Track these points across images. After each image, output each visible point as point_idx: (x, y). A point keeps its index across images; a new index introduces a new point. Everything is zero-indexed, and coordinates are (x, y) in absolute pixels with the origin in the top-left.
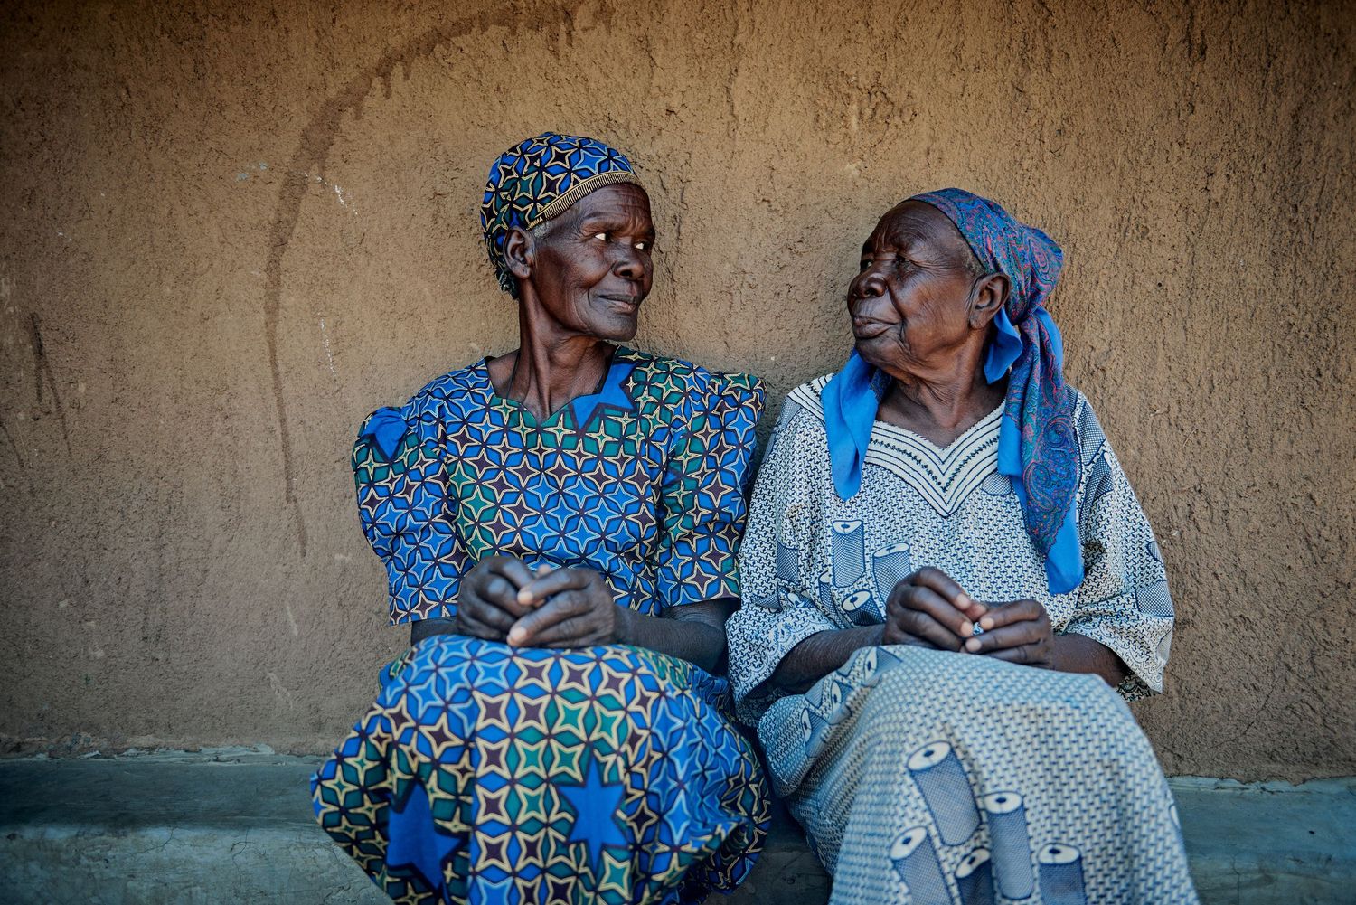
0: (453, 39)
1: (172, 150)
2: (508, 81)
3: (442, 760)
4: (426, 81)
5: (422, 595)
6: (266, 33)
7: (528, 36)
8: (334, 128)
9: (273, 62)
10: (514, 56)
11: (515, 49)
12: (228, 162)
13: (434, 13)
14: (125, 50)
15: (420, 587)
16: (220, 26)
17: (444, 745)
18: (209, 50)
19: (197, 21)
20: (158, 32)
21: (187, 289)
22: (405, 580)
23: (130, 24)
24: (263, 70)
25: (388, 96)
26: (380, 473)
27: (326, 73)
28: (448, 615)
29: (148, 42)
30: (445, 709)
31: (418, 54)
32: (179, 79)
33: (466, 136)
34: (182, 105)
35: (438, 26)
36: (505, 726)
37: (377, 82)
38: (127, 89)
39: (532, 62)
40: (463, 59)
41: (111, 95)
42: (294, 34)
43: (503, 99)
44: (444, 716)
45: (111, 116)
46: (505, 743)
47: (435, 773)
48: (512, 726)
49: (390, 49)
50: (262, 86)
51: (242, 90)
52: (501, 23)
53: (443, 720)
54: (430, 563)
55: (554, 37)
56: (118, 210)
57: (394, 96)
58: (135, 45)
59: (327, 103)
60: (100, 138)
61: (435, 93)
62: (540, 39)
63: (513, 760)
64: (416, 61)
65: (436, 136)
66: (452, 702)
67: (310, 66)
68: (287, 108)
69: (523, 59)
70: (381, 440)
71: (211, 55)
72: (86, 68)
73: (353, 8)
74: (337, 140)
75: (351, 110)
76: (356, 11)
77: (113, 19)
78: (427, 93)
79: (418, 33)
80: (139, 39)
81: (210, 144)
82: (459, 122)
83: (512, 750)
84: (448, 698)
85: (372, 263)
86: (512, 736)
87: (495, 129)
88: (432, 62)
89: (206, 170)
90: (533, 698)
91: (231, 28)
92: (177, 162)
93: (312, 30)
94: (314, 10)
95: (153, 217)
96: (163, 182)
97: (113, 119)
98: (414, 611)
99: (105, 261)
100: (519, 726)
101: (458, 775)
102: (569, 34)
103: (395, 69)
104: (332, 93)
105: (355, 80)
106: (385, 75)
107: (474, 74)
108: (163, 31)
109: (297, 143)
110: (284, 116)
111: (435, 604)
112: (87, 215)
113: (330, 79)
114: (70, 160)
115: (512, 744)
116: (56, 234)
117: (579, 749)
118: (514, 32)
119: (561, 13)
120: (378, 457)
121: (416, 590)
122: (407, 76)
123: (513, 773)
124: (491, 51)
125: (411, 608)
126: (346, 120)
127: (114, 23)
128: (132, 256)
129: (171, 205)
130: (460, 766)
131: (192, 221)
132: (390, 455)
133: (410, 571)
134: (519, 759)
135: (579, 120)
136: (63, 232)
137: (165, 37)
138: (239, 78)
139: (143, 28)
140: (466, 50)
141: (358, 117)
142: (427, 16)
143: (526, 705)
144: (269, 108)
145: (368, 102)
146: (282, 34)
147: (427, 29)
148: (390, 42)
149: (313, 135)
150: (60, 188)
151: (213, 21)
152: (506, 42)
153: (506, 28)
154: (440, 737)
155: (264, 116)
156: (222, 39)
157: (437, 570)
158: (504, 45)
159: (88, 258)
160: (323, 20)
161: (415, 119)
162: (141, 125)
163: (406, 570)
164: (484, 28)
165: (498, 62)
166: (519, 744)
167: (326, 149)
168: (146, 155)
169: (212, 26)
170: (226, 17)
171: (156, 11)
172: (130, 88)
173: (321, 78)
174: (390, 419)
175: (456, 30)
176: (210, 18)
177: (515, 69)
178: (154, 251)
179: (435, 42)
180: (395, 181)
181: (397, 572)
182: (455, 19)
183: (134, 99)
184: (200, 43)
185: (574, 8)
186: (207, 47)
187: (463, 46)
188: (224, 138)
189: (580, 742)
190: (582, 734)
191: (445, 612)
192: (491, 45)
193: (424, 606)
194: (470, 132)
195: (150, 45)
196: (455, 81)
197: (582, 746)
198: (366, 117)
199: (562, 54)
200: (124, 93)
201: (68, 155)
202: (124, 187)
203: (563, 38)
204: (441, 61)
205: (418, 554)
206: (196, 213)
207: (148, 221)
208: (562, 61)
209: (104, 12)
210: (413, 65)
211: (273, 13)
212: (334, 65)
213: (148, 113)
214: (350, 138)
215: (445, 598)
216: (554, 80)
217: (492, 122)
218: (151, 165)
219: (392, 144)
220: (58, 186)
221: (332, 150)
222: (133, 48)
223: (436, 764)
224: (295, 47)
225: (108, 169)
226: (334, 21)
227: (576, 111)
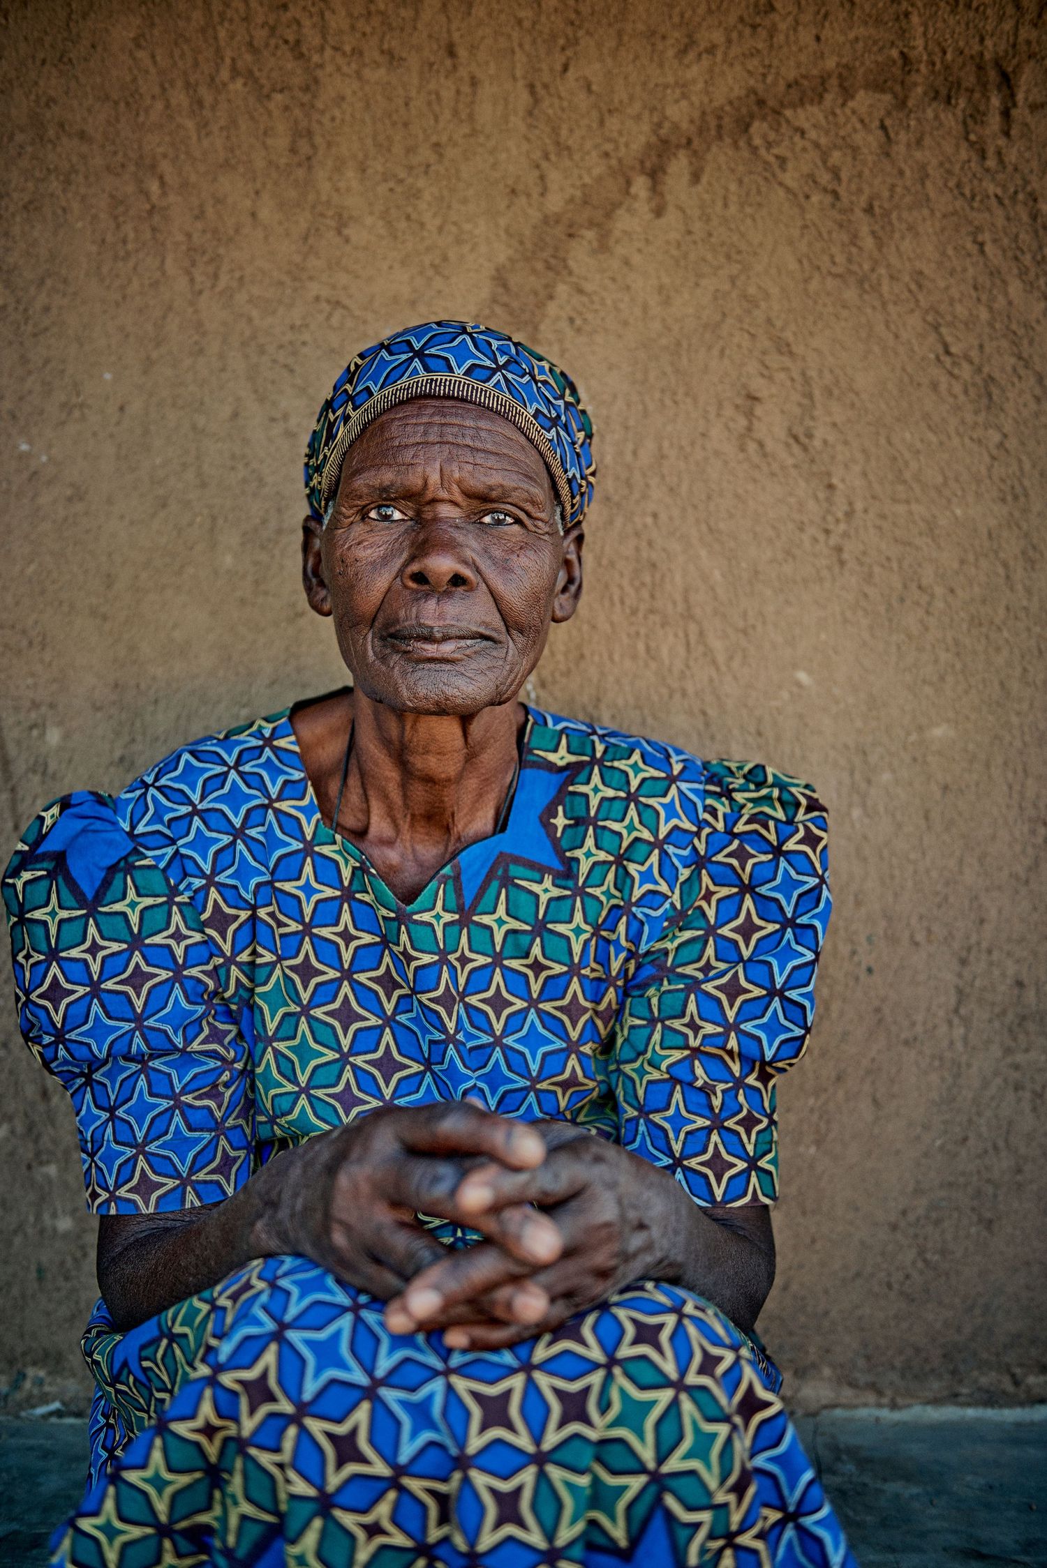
0: (788, 113)
1: (241, 297)
2: (886, 194)
3: (340, 1499)
4: (733, 187)
5: (142, 1163)
6: (432, 86)
7: (930, 113)
8: (557, 266)
9: (444, 139)
10: (902, 148)
11: (903, 137)
12: (349, 323)
13: (753, 63)
14: (159, 105)
15: (140, 1148)
16: (345, 69)
17: (352, 1468)
18: (323, 112)
19: (302, 55)
20: (225, 74)
21: (263, 557)
22: (109, 1130)
23: (171, 56)
24: (425, 154)
25: (659, 212)
26: (71, 932)
27: (544, 164)
28: (197, 1203)
29: (203, 91)
30: (370, 1393)
31: (720, 137)
32: (260, 164)
33: (806, 290)
34: (265, 214)
35: (760, 87)
36: (523, 1441)
37: (640, 185)
38: (161, 178)
39: (934, 162)
40: (804, 149)
41: (130, 189)
42: (487, 90)
43: (877, 228)
44: (365, 1407)
45: (128, 229)
46: (527, 1476)
47: (317, 1523)
48: (537, 1440)
49: (667, 125)
50: (421, 183)
51: (382, 189)
52: (878, 86)
53: (362, 1415)
54: (165, 1104)
55: (976, 116)
56: (136, 407)
57: (671, 216)
58: (179, 97)
59: (545, 220)
60: (105, 270)
61: (749, 210)
62: (950, 120)
63: (548, 1512)
64: (714, 149)
65: (752, 290)
66: (385, 1382)
67: (514, 152)
68: (467, 227)
69: (918, 155)
70: (76, 867)
71: (326, 120)
72: (82, 135)
73: (599, 45)
74: (562, 289)
75: (590, 234)
76: (605, 51)
77: (139, 46)
78: (733, 209)
79: (720, 99)
80: (188, 85)
81: (314, 289)
82: (793, 265)
83: (544, 1489)
84: (380, 1372)
85: (619, 521)
86: (540, 1459)
87: (861, 282)
88: (746, 154)
89: (306, 336)
90: (572, 1379)
91: (367, 72)
92: (250, 320)
93: (521, 83)
94: (527, 47)
95: (201, 421)
96: (221, 356)
97: (131, 235)
98: (122, 1192)
99: (110, 501)
100: (552, 1439)
101: (361, 1535)
102: (1006, 114)
103: (674, 162)
104: (555, 203)
105: (599, 179)
106: (655, 174)
107: (825, 178)
108: (235, 72)
109: (485, 293)
110: (459, 241)
111: (171, 1183)
112: (77, 414)
113: (554, 176)
114: (47, 309)
115: (542, 1476)
116: (15, 447)
117: (636, 1483)
118: (902, 104)
119: (993, 75)
120: (68, 899)
121: (130, 1152)
122: (696, 177)
123: (550, 1536)
124: (858, 138)
125: (118, 1186)
126: (580, 256)
127: (140, 54)
128: (161, 492)
129: (238, 399)
130: (368, 1519)
131: (277, 430)
132: (90, 895)
133: (120, 1113)
134: (560, 1506)
135: (1015, 271)
136: (30, 442)
137: (239, 84)
138: (377, 166)
139: (196, 64)
140: (813, 134)
141: (603, 246)
142: (738, 68)
143: (558, 1393)
144: (432, 223)
145: (623, 222)
146: (466, 89)
147: (738, 92)
148: (669, 112)
149: (514, 280)
150: (24, 360)
151: (333, 59)
152: (888, 122)
153: (887, 98)
154: (346, 1449)
155: (423, 239)
156: (348, 92)
157: (177, 1118)
158: (883, 127)
159: (78, 495)
160: (544, 66)
161: (709, 257)
162: (184, 248)
163: (111, 1110)
164: (847, 93)
165: (870, 158)
166: (556, 1473)
167: (541, 305)
168: (192, 304)
169: (329, 68)
170: (357, 52)
171: (222, 34)
172: (167, 178)
173: (536, 173)
174: (98, 825)
175: (794, 94)
176: (328, 52)
177: (901, 173)
178: (204, 485)
179: (752, 116)
180: (669, 369)
181: (95, 1111)
182: (792, 75)
183: (172, 198)
184: (306, 98)
185: (1018, 66)
186: (320, 105)
187: (806, 126)
188: (343, 279)
189: (642, 1469)
190: (647, 1455)
191: (191, 1199)
192: (858, 126)
193: (145, 1187)
194: (814, 285)
195: (208, 98)
196: (788, 190)
197: (642, 1479)
198: (620, 250)
199: (991, 151)
200: (154, 187)
201: (42, 299)
202: (148, 365)
203: (995, 121)
204: (763, 152)
205: (142, 1083)
206: (286, 417)
207: (194, 427)
208: (991, 163)
209: (123, 31)
210: (709, 157)
211: (451, 52)
212: (563, 148)
213: (199, 225)
214: (588, 287)
215: (192, 1171)
216: (973, 197)
217: (855, 268)
218: (200, 324)
219: (667, 302)
220: (22, 357)
221: (552, 308)
222: (174, 102)
223: (325, 1504)
224: (486, 112)
225: (121, 329)
226: (565, 68)
227: (1010, 254)
